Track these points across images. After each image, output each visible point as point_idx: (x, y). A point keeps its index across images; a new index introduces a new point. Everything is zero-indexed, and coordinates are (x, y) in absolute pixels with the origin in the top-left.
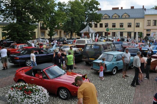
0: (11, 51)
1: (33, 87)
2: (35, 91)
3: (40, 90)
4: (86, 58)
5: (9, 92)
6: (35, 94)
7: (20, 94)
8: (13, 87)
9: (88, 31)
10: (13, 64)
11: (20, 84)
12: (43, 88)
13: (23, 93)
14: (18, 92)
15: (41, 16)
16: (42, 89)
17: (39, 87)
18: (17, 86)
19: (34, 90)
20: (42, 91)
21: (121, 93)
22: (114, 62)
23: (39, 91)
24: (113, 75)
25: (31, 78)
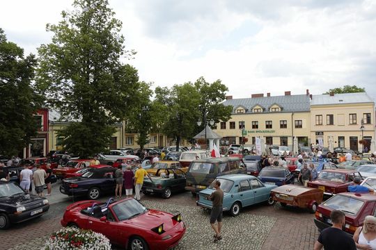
0: (68, 172)
1: (87, 234)
2: (88, 241)
3: (96, 239)
4: (191, 186)
5: (48, 243)
6: (88, 246)
7: (64, 246)
8: (54, 235)
9: (203, 137)
10: (67, 196)
11: (67, 230)
12: (103, 237)
13: (69, 244)
14: (61, 243)
15: (124, 112)
16: (100, 238)
17: (97, 235)
18: (62, 233)
19: (87, 239)
20: (100, 241)
21: (237, 248)
22: (235, 192)
23: (94, 242)
24: (234, 216)
25: (88, 220)
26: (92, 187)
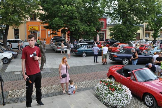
1: (118, 85)
2: (118, 89)
3: (123, 89)
5: (98, 85)
6: (118, 93)
7: (106, 88)
8: (102, 81)
10: (112, 61)
11: (108, 80)
12: (128, 89)
13: (108, 88)
14: (104, 87)
16: (125, 89)
17: (124, 87)
18: (105, 81)
19: (117, 88)
20: (125, 91)
23: (122, 91)
25: (120, 77)
26: (124, 58)
